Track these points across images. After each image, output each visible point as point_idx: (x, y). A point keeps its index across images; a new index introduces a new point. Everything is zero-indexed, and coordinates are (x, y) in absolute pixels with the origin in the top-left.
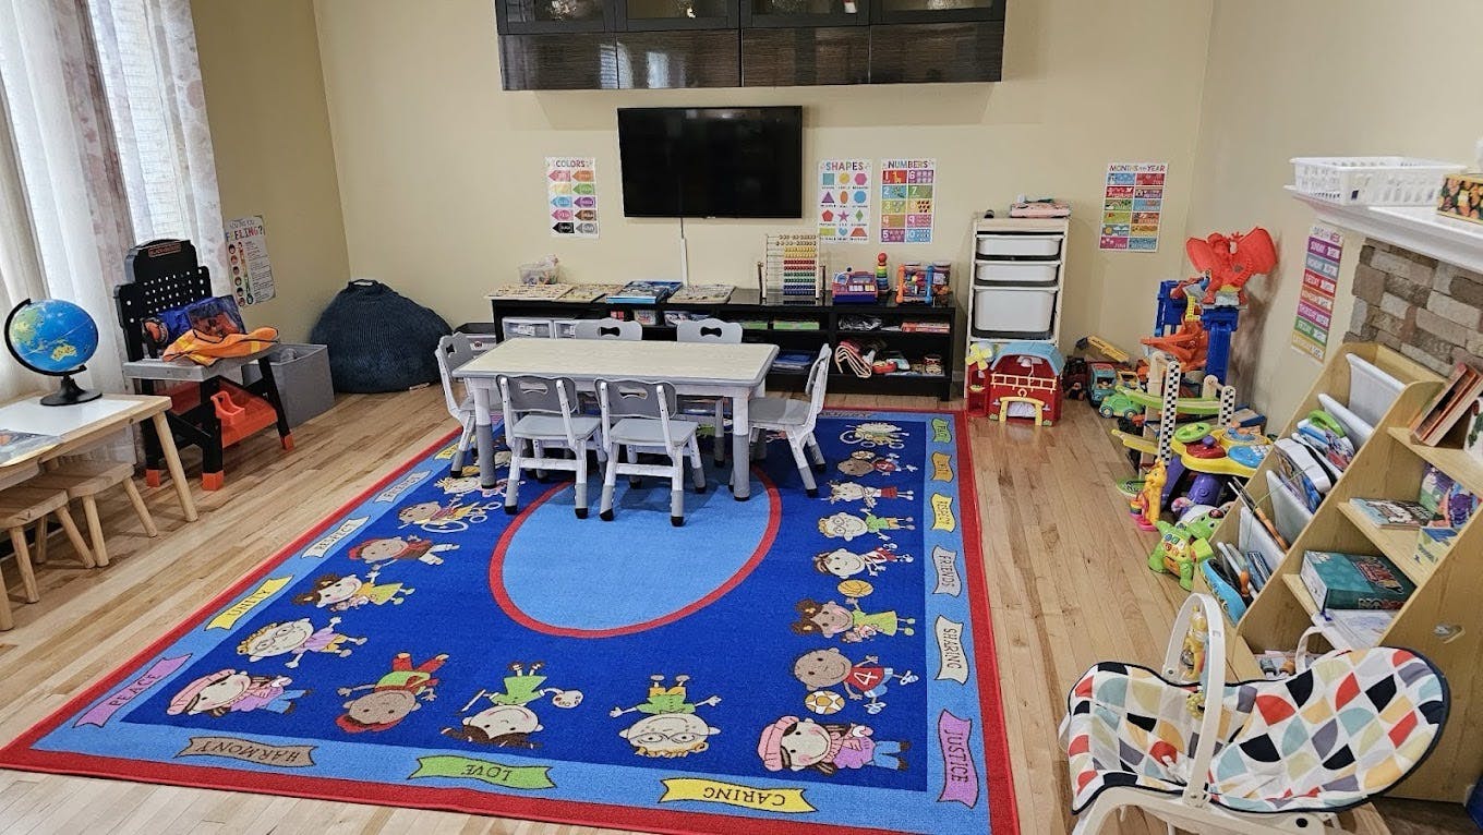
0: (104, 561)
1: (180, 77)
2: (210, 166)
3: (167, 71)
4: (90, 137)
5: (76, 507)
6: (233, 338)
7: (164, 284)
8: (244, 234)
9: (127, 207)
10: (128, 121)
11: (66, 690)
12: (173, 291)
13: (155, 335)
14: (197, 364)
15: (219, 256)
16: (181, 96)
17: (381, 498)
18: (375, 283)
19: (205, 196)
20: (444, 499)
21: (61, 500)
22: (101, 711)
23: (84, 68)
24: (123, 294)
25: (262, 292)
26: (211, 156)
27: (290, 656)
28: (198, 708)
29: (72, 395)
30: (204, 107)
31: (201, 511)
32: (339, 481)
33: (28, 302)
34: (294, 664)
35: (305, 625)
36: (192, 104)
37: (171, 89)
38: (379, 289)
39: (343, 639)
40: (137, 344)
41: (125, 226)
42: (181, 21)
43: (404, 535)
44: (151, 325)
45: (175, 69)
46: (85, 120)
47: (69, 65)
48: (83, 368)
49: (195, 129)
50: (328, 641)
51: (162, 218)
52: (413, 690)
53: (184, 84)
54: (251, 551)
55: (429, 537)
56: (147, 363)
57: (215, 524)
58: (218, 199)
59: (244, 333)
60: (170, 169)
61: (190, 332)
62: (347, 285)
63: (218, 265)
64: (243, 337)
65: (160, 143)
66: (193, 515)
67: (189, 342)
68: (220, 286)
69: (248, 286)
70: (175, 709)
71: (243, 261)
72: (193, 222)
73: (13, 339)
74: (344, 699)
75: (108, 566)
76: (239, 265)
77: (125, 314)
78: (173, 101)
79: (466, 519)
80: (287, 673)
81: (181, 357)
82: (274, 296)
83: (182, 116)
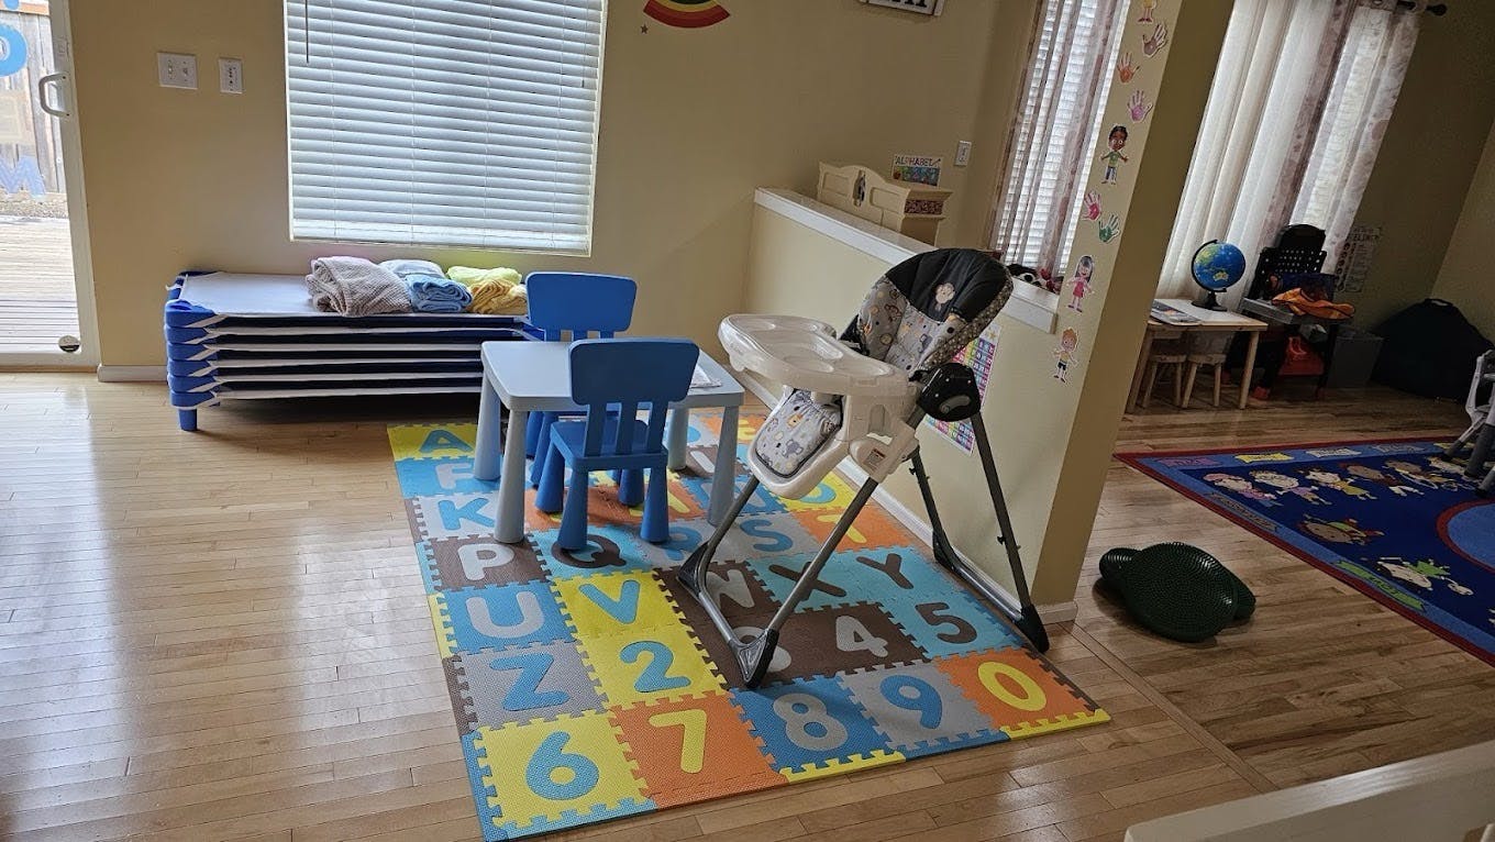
0: (1185, 404)
1: (1375, 116)
2: (1363, 183)
3: (1366, 111)
4: (1296, 148)
5: (1187, 365)
6: (1323, 303)
7: (1293, 255)
8: (1362, 238)
9: (1295, 199)
10: (1325, 141)
11: (1153, 447)
12: (1297, 261)
13: (1274, 286)
14: (1292, 312)
15: (1336, 250)
16: (1367, 129)
17: (1378, 447)
18: (1450, 305)
19: (1349, 202)
20: (1427, 469)
21: (1183, 359)
22: (1171, 462)
23: (1315, 103)
24: (1265, 254)
25: (1354, 285)
26: (1368, 176)
27: (1281, 489)
28: (1221, 484)
29: (1210, 304)
30: (1381, 140)
31: (1247, 406)
32: (1347, 428)
33: (1215, 242)
34: (1281, 493)
35: (1295, 482)
36: (1374, 137)
37: (1363, 124)
38: (1450, 310)
39: (1316, 497)
40: (1259, 288)
41: (1288, 211)
42: (1396, 76)
43: (1384, 472)
44: (1274, 279)
45: (1373, 110)
46: (1299, 137)
47: (1309, 100)
48: (1224, 291)
49: (1367, 155)
50: (1307, 493)
51: (1313, 212)
52: (1351, 537)
53: (1375, 122)
54: (1272, 436)
55: (1401, 480)
56: (1259, 302)
57: (1256, 416)
58: (1357, 207)
59: (1331, 301)
60: (1334, 180)
61: (1298, 290)
62: (1423, 300)
63: (1333, 255)
64: (1330, 304)
65: (1337, 161)
66: (1243, 406)
67: (1294, 296)
68: (1328, 267)
69: (1344, 277)
70: (1208, 478)
71: (1350, 258)
72: (1331, 219)
73: (1197, 260)
74: (1306, 519)
75: (1184, 409)
76: (1346, 260)
77: (1261, 265)
78: (1360, 132)
79: (1437, 484)
80: (1277, 495)
81: (1285, 305)
82: (1360, 291)
83: (1362, 143)
